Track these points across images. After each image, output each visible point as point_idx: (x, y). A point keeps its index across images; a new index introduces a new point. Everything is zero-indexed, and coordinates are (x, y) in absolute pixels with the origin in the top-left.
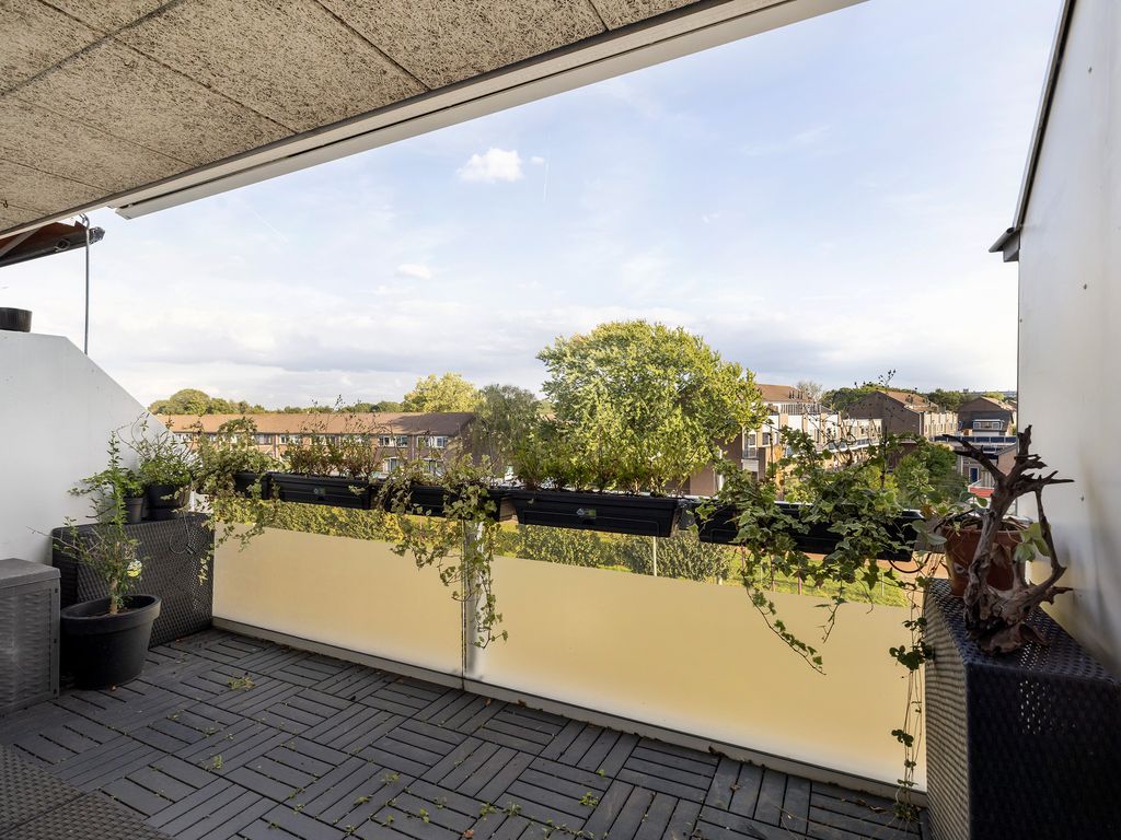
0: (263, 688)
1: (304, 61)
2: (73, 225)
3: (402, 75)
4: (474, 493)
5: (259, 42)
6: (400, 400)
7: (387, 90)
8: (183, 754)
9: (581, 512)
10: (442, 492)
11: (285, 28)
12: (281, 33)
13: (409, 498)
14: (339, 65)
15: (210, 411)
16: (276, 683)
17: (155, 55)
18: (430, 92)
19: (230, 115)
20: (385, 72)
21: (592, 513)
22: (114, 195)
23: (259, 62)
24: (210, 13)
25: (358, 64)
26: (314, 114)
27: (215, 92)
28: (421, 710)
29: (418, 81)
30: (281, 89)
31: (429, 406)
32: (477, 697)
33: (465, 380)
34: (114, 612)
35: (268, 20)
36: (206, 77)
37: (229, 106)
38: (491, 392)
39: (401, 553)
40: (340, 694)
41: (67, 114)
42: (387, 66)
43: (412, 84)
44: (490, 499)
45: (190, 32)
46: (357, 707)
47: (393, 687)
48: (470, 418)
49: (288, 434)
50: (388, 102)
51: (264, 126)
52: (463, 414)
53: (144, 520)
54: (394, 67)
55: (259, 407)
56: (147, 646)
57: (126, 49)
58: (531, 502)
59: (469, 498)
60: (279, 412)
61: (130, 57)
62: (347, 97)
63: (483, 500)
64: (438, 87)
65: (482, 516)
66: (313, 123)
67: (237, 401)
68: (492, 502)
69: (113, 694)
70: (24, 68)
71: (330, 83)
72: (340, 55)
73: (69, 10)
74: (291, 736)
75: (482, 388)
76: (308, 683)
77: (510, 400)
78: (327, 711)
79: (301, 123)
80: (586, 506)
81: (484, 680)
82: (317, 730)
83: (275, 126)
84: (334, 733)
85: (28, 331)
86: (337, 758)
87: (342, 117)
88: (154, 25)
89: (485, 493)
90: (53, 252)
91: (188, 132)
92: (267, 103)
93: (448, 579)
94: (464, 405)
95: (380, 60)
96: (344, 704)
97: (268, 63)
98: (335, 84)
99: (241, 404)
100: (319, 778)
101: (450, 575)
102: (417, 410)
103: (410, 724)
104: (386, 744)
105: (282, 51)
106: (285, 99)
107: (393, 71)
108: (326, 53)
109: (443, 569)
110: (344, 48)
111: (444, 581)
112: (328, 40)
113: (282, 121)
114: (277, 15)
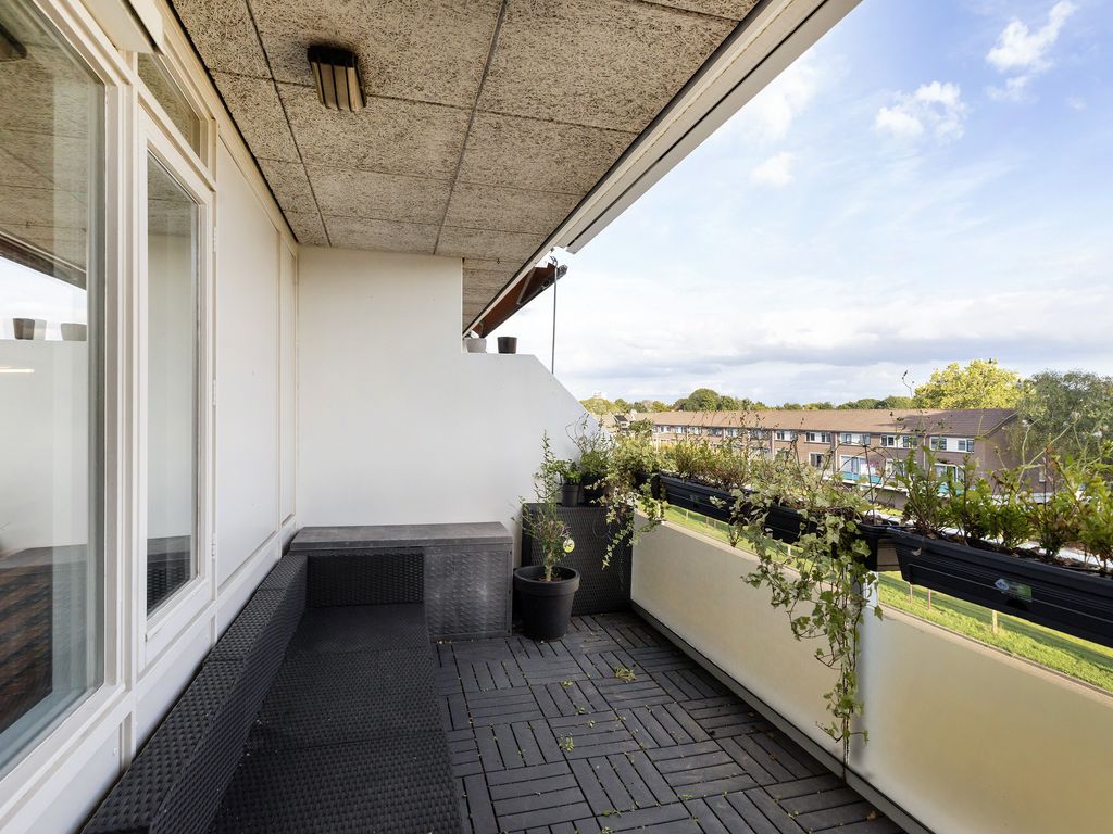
0: (640, 686)
1: (602, 57)
2: (546, 266)
3: (699, 21)
4: (835, 527)
5: (560, 60)
6: (909, 395)
7: (693, 47)
8: (554, 723)
9: (1002, 584)
10: (800, 518)
11: (570, 33)
12: (570, 39)
13: (763, 520)
14: (633, 44)
15: (719, 408)
16: (653, 684)
17: (505, 111)
18: (740, 26)
19: (580, 139)
20: (679, 28)
21: (1023, 591)
22: (550, 238)
23: (571, 78)
24: (514, 52)
25: (650, 33)
26: (641, 107)
27: (558, 123)
28: (778, 782)
29: (720, 19)
30: (601, 96)
31: (947, 401)
32: (861, 800)
33: (1001, 367)
34: (549, 579)
35: (553, 32)
36: (545, 112)
37: (574, 131)
38: (1046, 382)
39: (756, 583)
40: (701, 722)
41: (489, 182)
42: (679, 19)
43: (714, 26)
44: (861, 538)
45: (512, 77)
46: (712, 745)
47: (761, 739)
48: (1011, 417)
49: (783, 431)
50: (701, 61)
51: (610, 138)
52: (998, 411)
53: (580, 504)
54: (685, 17)
55: (760, 404)
56: (570, 613)
57: (487, 114)
58: (916, 553)
59: (825, 531)
60: (778, 409)
61: (493, 119)
62: (659, 75)
63: (848, 538)
64: (745, 14)
65: (845, 558)
66: (647, 118)
67: (741, 398)
68: (863, 543)
69: (540, 648)
70: (451, 159)
71: (635, 68)
72: (628, 33)
73: (444, 102)
74: (638, 747)
75: (1029, 376)
76: (681, 697)
77: (1078, 393)
78: (681, 736)
79: (637, 121)
80: (1015, 575)
81: (871, 781)
82: (662, 754)
83: (617, 135)
84: (675, 765)
85: (514, 352)
86: (666, 796)
87: (668, 99)
88: (489, 85)
89: (852, 527)
90: (542, 291)
91: (562, 168)
92: (599, 115)
93: (800, 631)
94: (999, 399)
95: (666, 15)
96: (702, 735)
97: (577, 75)
98: (642, 67)
99: (744, 401)
100: (639, 808)
101: (803, 627)
102: (932, 407)
103: (757, 794)
104: (721, 806)
105: (580, 58)
106: (611, 104)
107: (687, 22)
108: (615, 38)
109: (795, 616)
110: (627, 23)
111: (796, 633)
112: (610, 23)
113: (620, 127)
114: (557, 23)
